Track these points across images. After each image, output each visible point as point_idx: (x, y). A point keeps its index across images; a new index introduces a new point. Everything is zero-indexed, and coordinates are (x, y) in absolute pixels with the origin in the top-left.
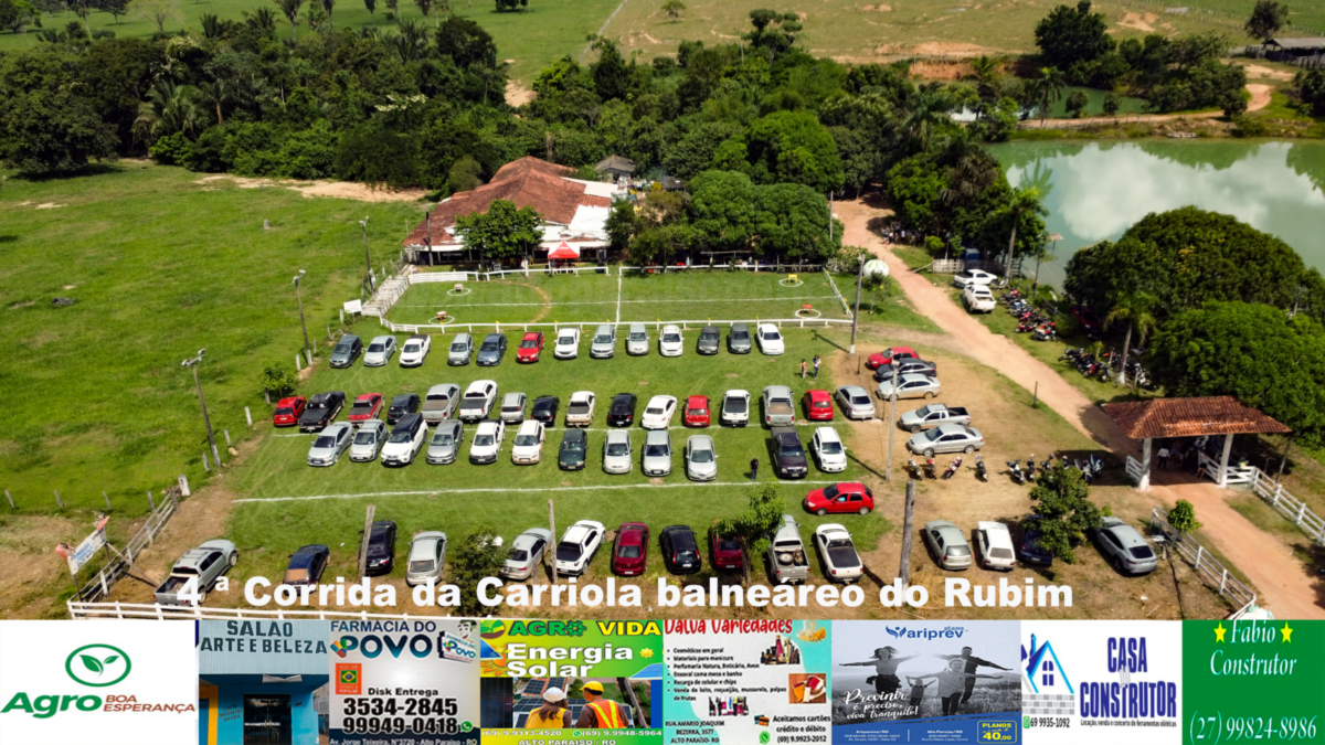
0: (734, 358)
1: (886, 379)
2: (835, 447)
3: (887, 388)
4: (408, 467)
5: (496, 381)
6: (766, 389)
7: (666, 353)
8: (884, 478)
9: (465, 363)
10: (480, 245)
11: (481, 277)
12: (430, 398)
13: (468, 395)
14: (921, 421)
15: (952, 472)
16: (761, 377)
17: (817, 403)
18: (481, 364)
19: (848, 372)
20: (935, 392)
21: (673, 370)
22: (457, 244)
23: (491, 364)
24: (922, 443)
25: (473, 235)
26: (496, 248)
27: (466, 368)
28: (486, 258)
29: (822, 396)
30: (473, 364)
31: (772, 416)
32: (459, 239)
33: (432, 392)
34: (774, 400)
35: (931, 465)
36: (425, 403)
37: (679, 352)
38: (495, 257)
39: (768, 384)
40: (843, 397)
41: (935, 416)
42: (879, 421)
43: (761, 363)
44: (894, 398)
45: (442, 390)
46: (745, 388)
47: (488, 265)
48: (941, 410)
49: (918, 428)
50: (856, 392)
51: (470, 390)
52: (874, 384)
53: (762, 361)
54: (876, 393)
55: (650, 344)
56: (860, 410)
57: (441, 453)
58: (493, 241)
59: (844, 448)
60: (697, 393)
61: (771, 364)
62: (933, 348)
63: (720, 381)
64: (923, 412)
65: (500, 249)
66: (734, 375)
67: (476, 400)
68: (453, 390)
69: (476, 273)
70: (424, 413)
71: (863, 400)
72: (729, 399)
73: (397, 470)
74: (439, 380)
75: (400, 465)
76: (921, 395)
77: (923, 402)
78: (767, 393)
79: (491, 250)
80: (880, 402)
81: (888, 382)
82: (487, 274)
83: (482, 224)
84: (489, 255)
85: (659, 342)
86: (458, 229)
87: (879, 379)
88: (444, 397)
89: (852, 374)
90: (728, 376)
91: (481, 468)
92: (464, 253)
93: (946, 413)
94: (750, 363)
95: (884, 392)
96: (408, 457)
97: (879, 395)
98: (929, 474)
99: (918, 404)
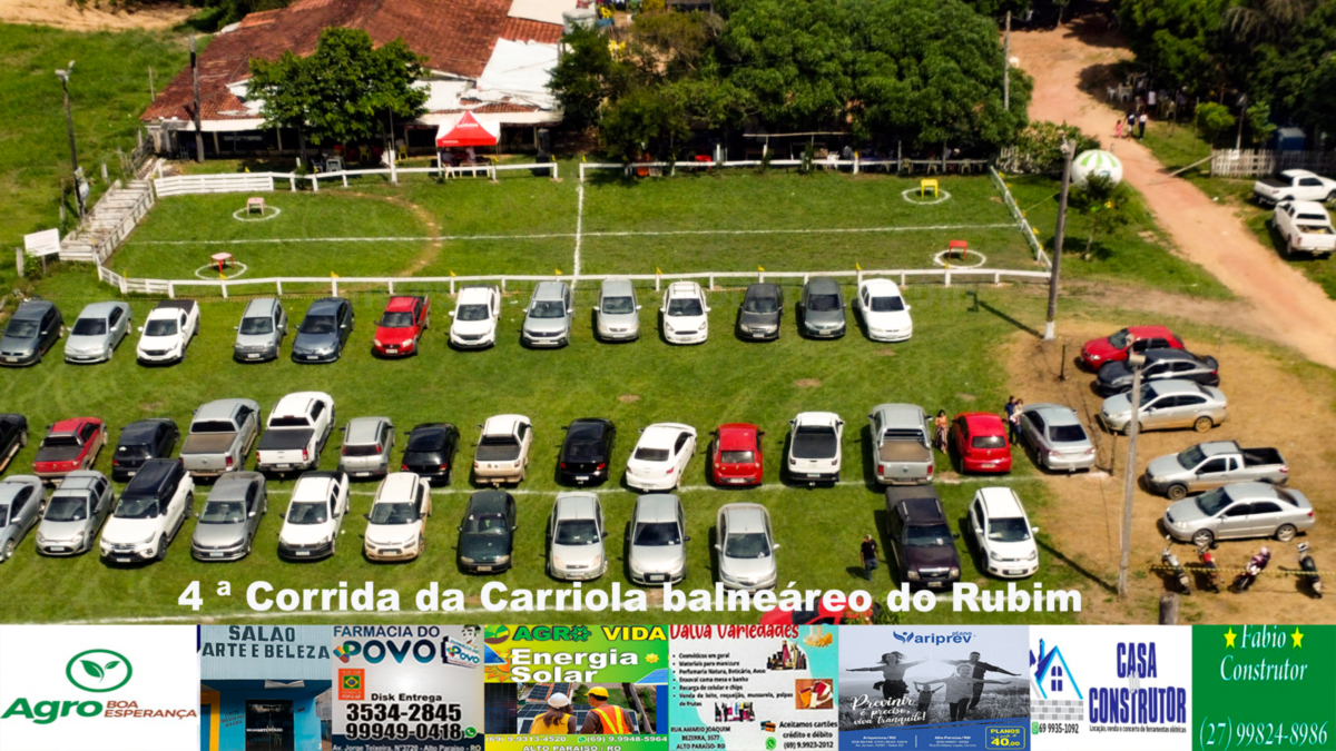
0: (810, 348)
1: (1118, 391)
2: (1014, 529)
3: (1120, 410)
4: (154, 568)
5: (333, 393)
6: (874, 411)
7: (675, 338)
8: (1113, 590)
9: (269, 357)
10: (300, 118)
11: (303, 185)
12: (199, 427)
13: (276, 422)
14: (1186, 475)
15: (1251, 579)
16: (866, 386)
17: (980, 438)
18: (301, 359)
19: (1041, 376)
20: (1216, 417)
21: (689, 371)
22: (249, 116)
23: (322, 360)
24: (1190, 520)
25: (287, 98)
26: (331, 125)
27: (272, 367)
28: (310, 145)
29: (990, 426)
30: (285, 361)
31: (888, 465)
32: (256, 106)
33: (204, 416)
34: (892, 433)
35: (1209, 564)
36: (191, 438)
37: (701, 336)
38: (329, 144)
39: (879, 401)
40: (1032, 427)
41: (1218, 466)
42: (1103, 475)
43: (866, 358)
44: (1133, 430)
45: (222, 411)
46: (833, 410)
47: (315, 160)
48: (1230, 454)
49: (1181, 488)
50: (1058, 416)
51: (280, 412)
52: (1092, 399)
53: (867, 354)
54: (1098, 418)
55: (642, 320)
56: (1066, 454)
57: (221, 539)
58: (325, 111)
59: (1033, 530)
60: (738, 417)
61: (886, 361)
62: (1212, 327)
63: (783, 394)
64: (1192, 457)
65: (340, 127)
66: (812, 383)
67: (291, 432)
68: (244, 412)
69: (292, 176)
70: (186, 457)
71: (1070, 434)
72: (802, 430)
73: (132, 573)
74: (217, 393)
75: (138, 563)
76: (1189, 422)
77: (1193, 438)
78: (878, 419)
79: (320, 129)
80: (1105, 438)
81: (1122, 397)
82: (313, 177)
83: (303, 77)
84: (316, 140)
85: (660, 316)
86: (255, 88)
87: (1104, 390)
88: (227, 427)
89: (1048, 382)
90: (800, 384)
91: (301, 568)
92: (266, 135)
93: (1239, 458)
94: (842, 358)
95: (1112, 417)
96: (154, 545)
97: (1104, 425)
98: (1205, 582)
99: (1182, 442)
